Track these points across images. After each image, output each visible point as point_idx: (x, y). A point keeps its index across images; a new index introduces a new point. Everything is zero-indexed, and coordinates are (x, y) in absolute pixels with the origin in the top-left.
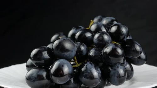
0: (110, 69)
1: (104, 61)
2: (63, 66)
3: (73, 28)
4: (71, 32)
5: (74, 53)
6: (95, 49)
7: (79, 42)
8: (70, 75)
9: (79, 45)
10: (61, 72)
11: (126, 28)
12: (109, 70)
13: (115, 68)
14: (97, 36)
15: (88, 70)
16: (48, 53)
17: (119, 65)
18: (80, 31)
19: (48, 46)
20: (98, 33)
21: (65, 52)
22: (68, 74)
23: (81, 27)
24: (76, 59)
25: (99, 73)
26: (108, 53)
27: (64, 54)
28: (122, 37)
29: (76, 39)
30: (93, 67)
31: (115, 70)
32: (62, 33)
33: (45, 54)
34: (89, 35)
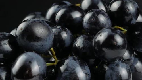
0: (107, 68)
1: (96, 56)
2: (30, 62)
3: (54, 4)
4: (51, 11)
5: (49, 43)
6: (84, 37)
7: (60, 26)
8: (41, 77)
9: (59, 30)
10: (27, 72)
11: (134, 4)
12: (105, 69)
13: (112, 66)
14: (88, 16)
15: (69, 69)
16: (9, 43)
17: (120, 62)
18: (63, 8)
19: (11, 33)
20: (90, 12)
21: (35, 41)
22: (38, 75)
23: (67, 2)
24: (54, 53)
25: (86, 74)
26: (101, 43)
27: (33, 45)
28: (127, 19)
29: (57, 21)
30: (78, 64)
31: (112, 69)
32: (40, 13)
33: (4, 44)
34: (77, 15)
